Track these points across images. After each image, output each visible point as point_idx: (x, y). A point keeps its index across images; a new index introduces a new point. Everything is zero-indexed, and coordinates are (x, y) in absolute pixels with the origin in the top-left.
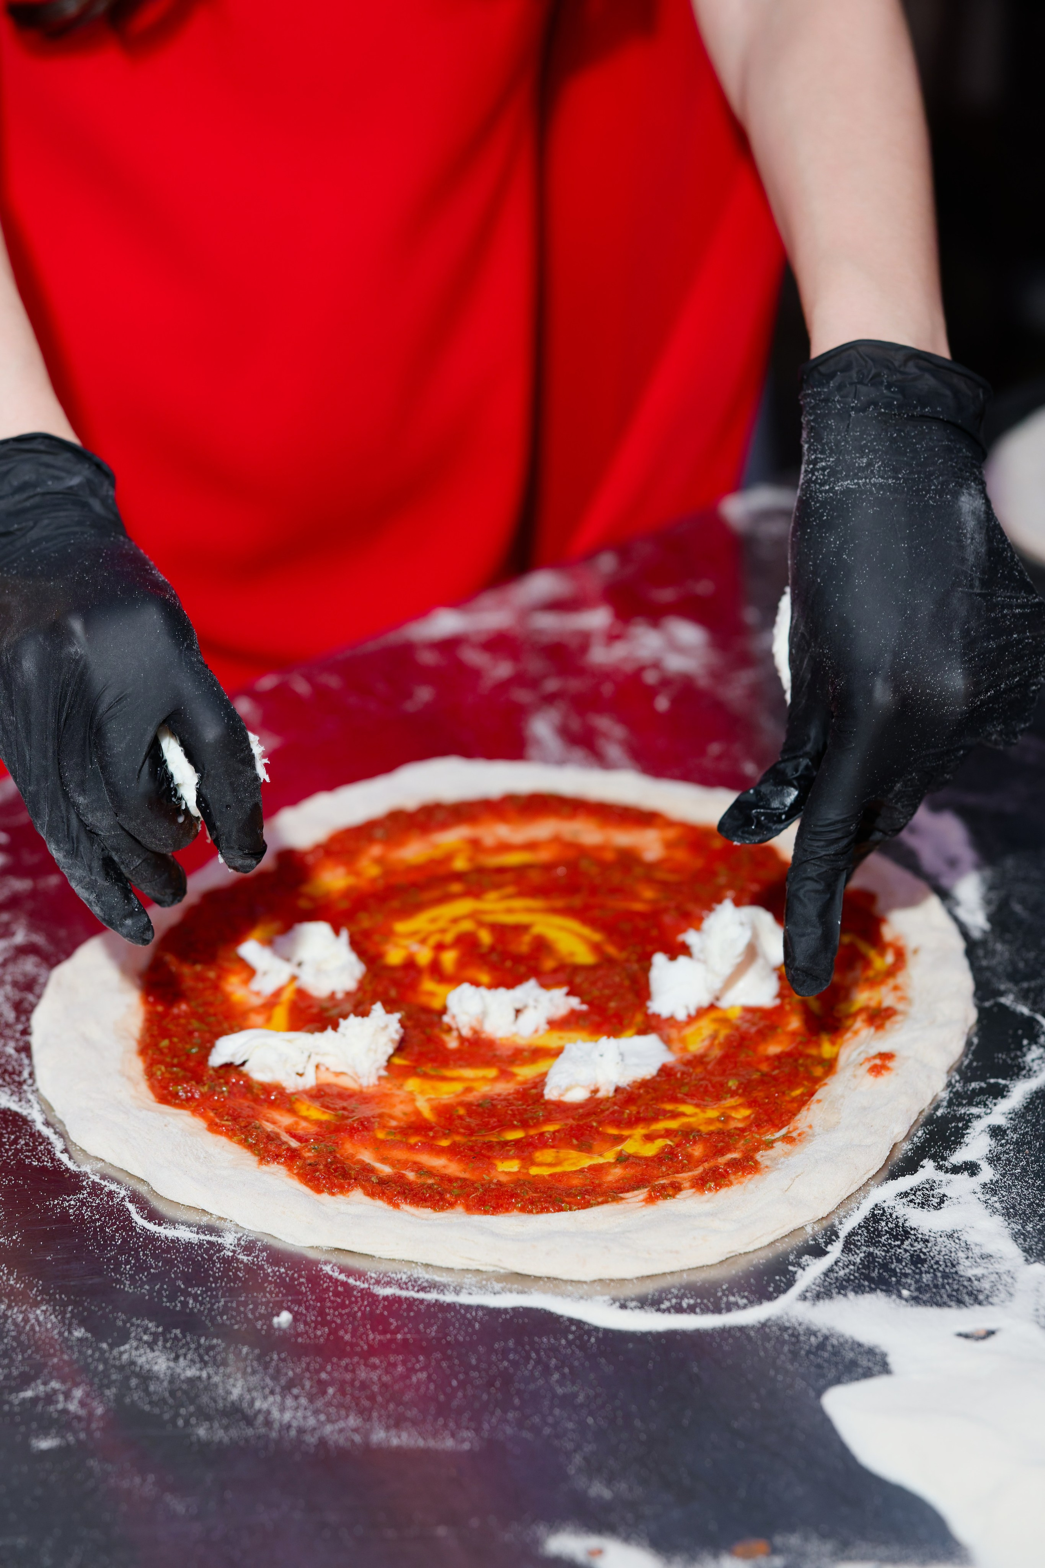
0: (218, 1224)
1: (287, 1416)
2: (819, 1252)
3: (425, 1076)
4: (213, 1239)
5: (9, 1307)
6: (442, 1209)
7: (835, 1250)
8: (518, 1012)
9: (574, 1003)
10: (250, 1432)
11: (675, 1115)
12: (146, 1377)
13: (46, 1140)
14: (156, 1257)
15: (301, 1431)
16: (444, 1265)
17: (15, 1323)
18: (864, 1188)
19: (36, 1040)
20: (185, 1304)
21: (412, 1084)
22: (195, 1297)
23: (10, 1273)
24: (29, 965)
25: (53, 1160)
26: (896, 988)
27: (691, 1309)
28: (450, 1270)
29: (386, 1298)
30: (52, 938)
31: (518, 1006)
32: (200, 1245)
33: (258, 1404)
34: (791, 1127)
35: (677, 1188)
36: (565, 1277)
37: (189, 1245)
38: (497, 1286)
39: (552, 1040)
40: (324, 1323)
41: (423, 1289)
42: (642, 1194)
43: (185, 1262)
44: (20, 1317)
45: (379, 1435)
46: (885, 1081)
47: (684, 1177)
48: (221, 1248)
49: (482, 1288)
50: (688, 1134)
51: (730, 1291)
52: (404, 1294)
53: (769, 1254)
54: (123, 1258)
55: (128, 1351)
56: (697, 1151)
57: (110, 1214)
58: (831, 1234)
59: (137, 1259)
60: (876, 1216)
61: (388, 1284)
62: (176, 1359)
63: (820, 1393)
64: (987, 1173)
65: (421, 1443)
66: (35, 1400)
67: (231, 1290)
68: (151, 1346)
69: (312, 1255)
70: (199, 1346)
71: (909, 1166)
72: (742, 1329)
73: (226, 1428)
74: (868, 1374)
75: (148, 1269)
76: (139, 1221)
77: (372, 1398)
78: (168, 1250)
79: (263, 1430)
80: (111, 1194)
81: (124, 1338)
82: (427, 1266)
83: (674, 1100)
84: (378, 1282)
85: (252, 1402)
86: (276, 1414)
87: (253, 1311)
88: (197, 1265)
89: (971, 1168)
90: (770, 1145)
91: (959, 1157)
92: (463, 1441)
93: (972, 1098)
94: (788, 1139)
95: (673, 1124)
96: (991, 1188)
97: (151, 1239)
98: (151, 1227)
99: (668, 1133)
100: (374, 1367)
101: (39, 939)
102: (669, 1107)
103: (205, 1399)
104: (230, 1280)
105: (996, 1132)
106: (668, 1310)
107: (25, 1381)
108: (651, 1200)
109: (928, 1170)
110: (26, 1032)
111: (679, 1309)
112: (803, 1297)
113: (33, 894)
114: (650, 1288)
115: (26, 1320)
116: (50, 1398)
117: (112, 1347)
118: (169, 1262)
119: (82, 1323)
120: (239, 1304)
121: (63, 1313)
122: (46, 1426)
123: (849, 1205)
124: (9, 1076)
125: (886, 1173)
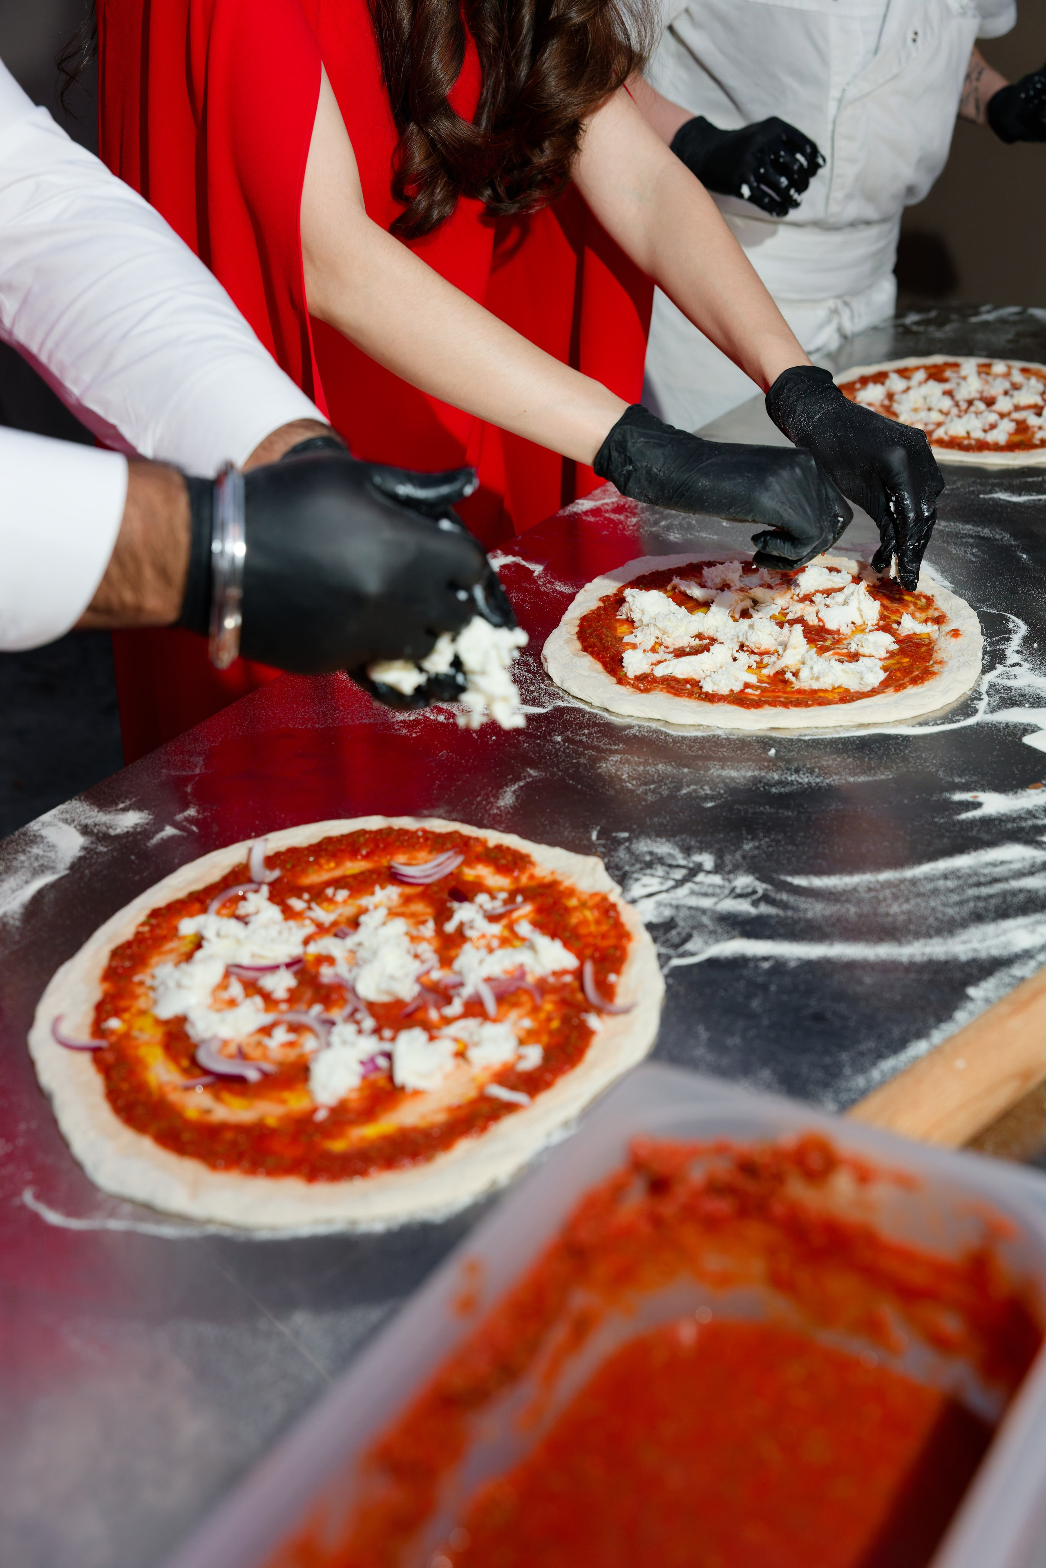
1: (806, 780)
2: (980, 698)
5: (644, 767)
7: (985, 697)
10: (795, 787)
12: (731, 778)
13: (598, 714)
14: (694, 742)
15: (817, 783)
16: (824, 725)
18: (981, 676)
19: (558, 682)
20: (723, 754)
22: (726, 751)
23: (633, 756)
25: (609, 720)
26: (936, 609)
33: (789, 779)
36: (881, 721)
38: (854, 729)
40: (791, 751)
41: (823, 734)
43: (708, 742)
45: (851, 779)
46: (961, 640)
49: (848, 730)
51: (954, 716)
52: (817, 737)
53: (960, 702)
54: (679, 745)
55: (714, 772)
57: (656, 732)
58: (980, 693)
59: (686, 744)
60: (992, 686)
61: (808, 735)
62: (738, 771)
63: (1020, 740)
64: (1027, 665)
65: (871, 779)
66: (690, 793)
67: (739, 747)
68: (723, 768)
71: (993, 667)
72: (971, 726)
73: (784, 788)
74: (1033, 731)
75: (694, 746)
76: (672, 732)
77: (837, 769)
78: (696, 739)
79: (800, 786)
81: (709, 769)
85: (786, 778)
86: (800, 780)
87: (756, 752)
89: (1019, 665)
91: (1010, 662)
92: (888, 775)
93: (998, 643)
96: (1033, 669)
97: (684, 737)
98: (680, 733)
103: (765, 781)
104: (735, 744)
105: (1018, 652)
106: (933, 725)
107: (678, 788)
109: (1001, 668)
111: (938, 724)
112: (985, 713)
114: (920, 720)
116: (695, 791)
117: (706, 772)
118: (700, 743)
119: (683, 766)
120: (747, 751)
121: (672, 765)
122: (704, 800)
123: (978, 683)
124: (554, 696)
125: (984, 671)
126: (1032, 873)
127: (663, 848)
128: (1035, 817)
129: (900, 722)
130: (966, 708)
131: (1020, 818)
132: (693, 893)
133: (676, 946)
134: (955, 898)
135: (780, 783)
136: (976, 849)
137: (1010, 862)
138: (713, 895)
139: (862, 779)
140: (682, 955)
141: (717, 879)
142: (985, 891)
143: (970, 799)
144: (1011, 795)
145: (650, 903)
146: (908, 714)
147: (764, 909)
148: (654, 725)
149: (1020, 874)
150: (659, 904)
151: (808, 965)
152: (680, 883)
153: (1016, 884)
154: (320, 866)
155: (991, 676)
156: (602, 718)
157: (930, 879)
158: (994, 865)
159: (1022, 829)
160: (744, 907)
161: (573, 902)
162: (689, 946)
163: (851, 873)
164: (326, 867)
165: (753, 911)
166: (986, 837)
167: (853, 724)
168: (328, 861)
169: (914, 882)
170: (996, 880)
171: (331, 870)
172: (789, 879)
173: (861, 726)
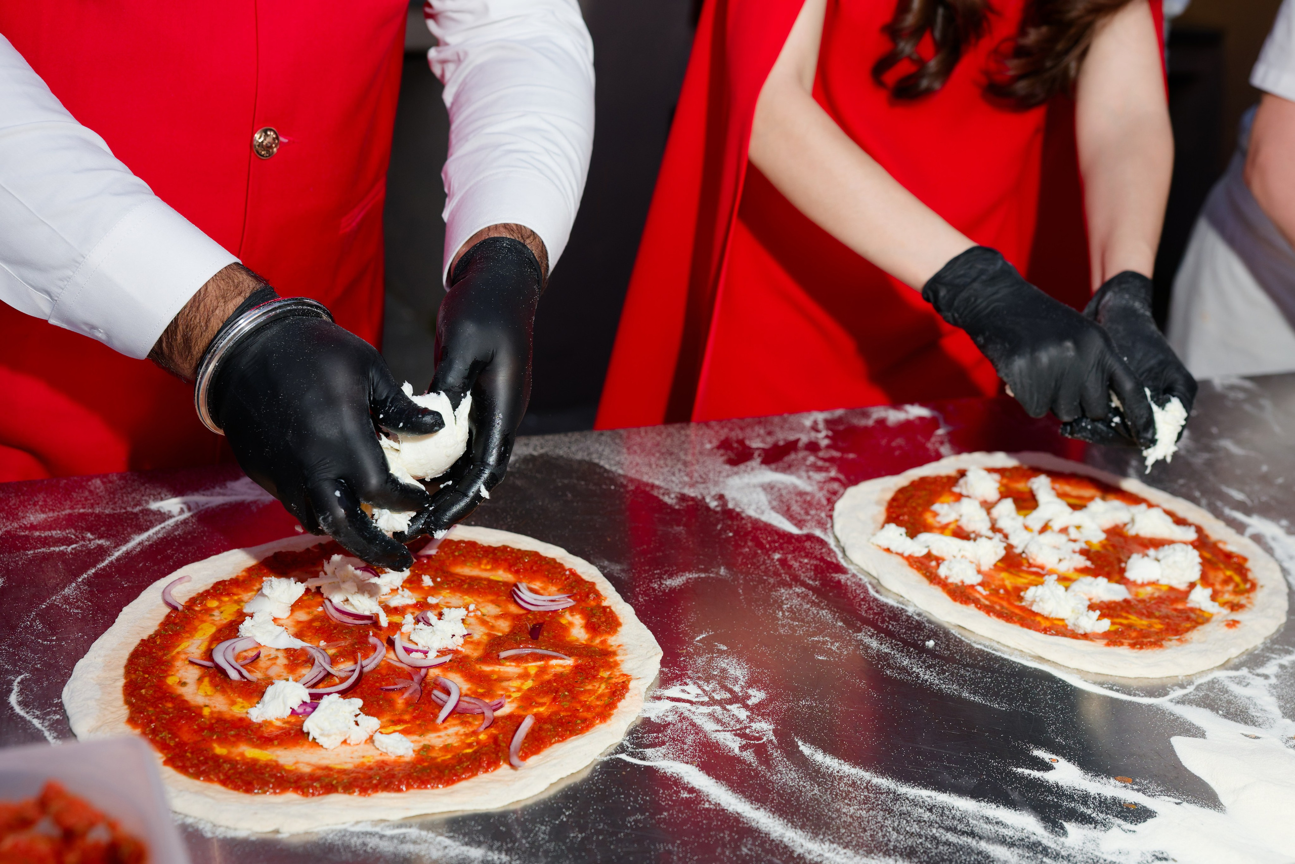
0: (906, 603)
1: (926, 677)
2: (1182, 686)
3: (1011, 573)
4: (903, 607)
5: (811, 607)
6: (1010, 622)
7: (1190, 689)
8: (1060, 560)
9: (1088, 564)
10: (909, 678)
11: (1127, 618)
12: (867, 647)
13: (834, 552)
14: (878, 607)
15: (931, 684)
16: (1006, 644)
17: (813, 613)
18: (1212, 669)
19: (835, 514)
20: (888, 627)
21: (1004, 575)
22: (893, 625)
23: (813, 595)
24: (835, 486)
25: (837, 560)
26: (1248, 598)
27: (1117, 691)
28: (1008, 647)
29: (977, 649)
30: (847, 477)
31: (1062, 557)
32: (898, 608)
33: (914, 670)
34: (1182, 636)
35: (1122, 644)
36: (1061, 663)
37: (892, 607)
38: (1029, 658)
39: (1074, 576)
40: (948, 650)
41: (995, 650)
42: (1105, 641)
43: (890, 612)
44: (815, 612)
45: (965, 694)
46: (1232, 631)
47: (1126, 642)
48: (906, 611)
49: (1022, 656)
50: (1130, 627)
51: (1137, 689)
52: (986, 649)
53: (1159, 682)
54: (863, 603)
55: (860, 636)
56: (1134, 634)
57: (860, 586)
58: (1190, 683)
59: (869, 605)
60: (1214, 682)
61: (980, 644)
62: (881, 644)
63: (1170, 737)
64: (1273, 680)
65: (984, 703)
66: (819, 641)
67: (909, 627)
68: (871, 637)
69: (946, 625)
70: (892, 642)
71: (1236, 668)
72: (1139, 704)
73: (899, 674)
74: (1194, 736)
75: (874, 610)
76: (872, 592)
77: (965, 681)
78: (883, 605)
79: (915, 679)
80: (860, 579)
81: (859, 631)
82: (998, 642)
83: (1128, 612)
84: (975, 642)
85: (912, 668)
86: (921, 675)
87: (917, 637)
88: (895, 615)
89: (1266, 677)
90: (1170, 640)
91: (1261, 671)
92: (1003, 707)
93: (1273, 651)
94: (1179, 640)
95: (1125, 622)
96: (1274, 687)
97: (875, 600)
98: (877, 596)
99: (1121, 624)
100: (968, 671)
101: (842, 477)
102: (1124, 614)
103: (891, 661)
104: (909, 623)
105: (1282, 667)
106: (1106, 688)
107: (814, 635)
108: (1108, 645)
109: (1244, 671)
110: (832, 509)
111: (1111, 689)
112: (1171, 701)
113: (841, 459)
114: (1100, 679)
115: (818, 613)
116: (824, 643)
117: (854, 632)
118: (883, 610)
119: (842, 620)
120: (912, 633)
121: (835, 615)
122: (822, 652)
123: (1202, 673)
124: (821, 524)
125: (1224, 666)
126: (1012, 845)
127: (738, 671)
128: (1085, 804)
129: (1079, 671)
130: (1158, 690)
131: (1071, 798)
132: (712, 716)
133: (639, 745)
134: (915, 828)
135: (904, 669)
136: (990, 801)
137: (1005, 826)
138: (723, 724)
139: (977, 699)
140: (632, 755)
141: (743, 714)
142: (951, 837)
143: (1047, 760)
144: (1089, 776)
145: (669, 705)
146: (1093, 668)
147: (749, 756)
148: (865, 580)
149: (1003, 841)
150: (675, 711)
151: (720, 813)
152: (713, 702)
153: (983, 845)
154: (480, 564)
155: (1222, 675)
156: (835, 556)
157: (915, 803)
158: (988, 820)
159: (1057, 806)
160: (732, 743)
161: (605, 674)
162: (649, 752)
163: (855, 764)
164: (483, 567)
165: (737, 751)
166: (1015, 796)
167: (1033, 654)
168: (488, 563)
169: (897, 798)
170: (972, 834)
171: (486, 570)
172: (800, 743)
173: (1041, 659)
